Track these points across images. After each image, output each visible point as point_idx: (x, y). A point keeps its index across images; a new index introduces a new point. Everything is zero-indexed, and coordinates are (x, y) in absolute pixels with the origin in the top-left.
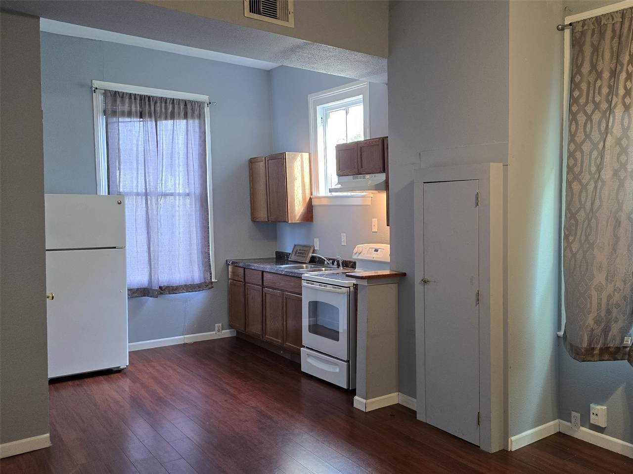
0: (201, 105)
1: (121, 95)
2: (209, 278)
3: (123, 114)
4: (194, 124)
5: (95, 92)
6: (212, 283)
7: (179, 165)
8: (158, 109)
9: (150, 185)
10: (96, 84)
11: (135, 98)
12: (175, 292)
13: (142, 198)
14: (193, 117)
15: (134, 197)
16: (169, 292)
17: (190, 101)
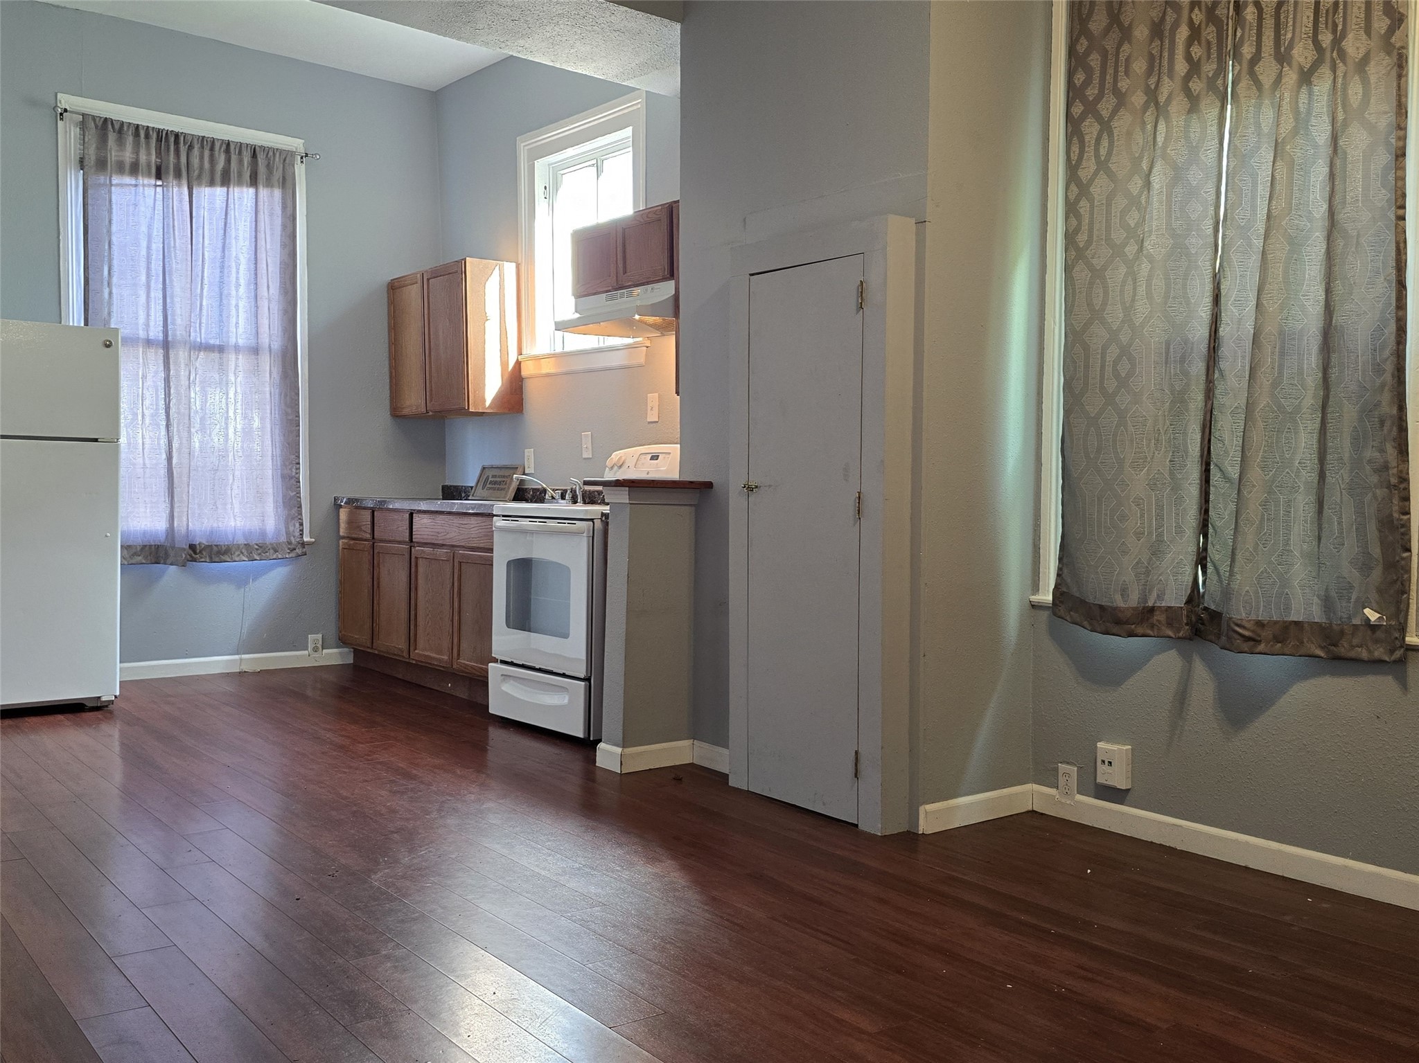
0: (287, 157)
1: (117, 127)
2: (297, 534)
3: (120, 168)
4: (271, 197)
5: (61, 119)
6: (303, 544)
7: (238, 285)
8: (195, 161)
9: (173, 324)
10: (65, 101)
11: (147, 136)
12: (223, 558)
13: (156, 353)
14: (269, 184)
15: (141, 349)
16: (211, 558)
17: (263, 148)
